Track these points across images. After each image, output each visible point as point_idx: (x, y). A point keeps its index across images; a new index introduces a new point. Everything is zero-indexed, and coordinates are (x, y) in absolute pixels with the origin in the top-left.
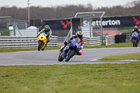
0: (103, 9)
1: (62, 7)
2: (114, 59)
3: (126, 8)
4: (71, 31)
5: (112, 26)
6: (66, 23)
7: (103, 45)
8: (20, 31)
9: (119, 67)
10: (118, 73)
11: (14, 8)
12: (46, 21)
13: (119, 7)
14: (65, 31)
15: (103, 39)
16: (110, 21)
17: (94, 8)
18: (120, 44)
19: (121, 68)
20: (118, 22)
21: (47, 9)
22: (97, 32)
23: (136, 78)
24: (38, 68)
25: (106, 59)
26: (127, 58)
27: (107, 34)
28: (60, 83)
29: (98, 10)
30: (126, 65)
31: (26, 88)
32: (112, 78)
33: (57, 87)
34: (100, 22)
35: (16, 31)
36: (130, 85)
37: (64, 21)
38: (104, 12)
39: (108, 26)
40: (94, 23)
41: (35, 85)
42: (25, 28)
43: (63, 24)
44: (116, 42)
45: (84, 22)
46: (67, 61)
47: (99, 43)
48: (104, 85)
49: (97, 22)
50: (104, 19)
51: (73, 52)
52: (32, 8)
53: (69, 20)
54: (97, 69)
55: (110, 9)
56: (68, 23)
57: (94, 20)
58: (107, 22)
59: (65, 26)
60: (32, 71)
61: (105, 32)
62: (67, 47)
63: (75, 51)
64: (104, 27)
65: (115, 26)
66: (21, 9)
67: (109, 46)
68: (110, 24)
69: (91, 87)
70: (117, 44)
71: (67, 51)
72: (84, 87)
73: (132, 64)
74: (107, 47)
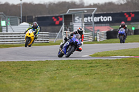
0: (95, 5)
1: (54, 4)
2: (105, 55)
3: (118, 5)
4: (63, 27)
5: (104, 22)
6: (58, 19)
7: (95, 41)
8: (13, 27)
9: (110, 63)
10: (109, 69)
11: (7, 4)
12: (38, 18)
13: (110, 4)
14: (57, 27)
15: (95, 35)
16: (101, 17)
17: (86, 5)
18: (111, 40)
19: (112, 64)
20: (109, 18)
21: (40, 5)
22: (88, 28)
23: (127, 74)
24: (30, 64)
25: (97, 55)
26: (118, 54)
27: (99, 31)
28: (52, 78)
29: (90, 6)
30: (117, 61)
31: (18, 84)
32: (103, 74)
33: (49, 83)
34: (92, 18)
35: (9, 27)
36: (121, 80)
37: (57, 17)
38: (96, 9)
39: (100, 23)
40: (85, 20)
41: (27, 81)
42: (17, 25)
43: (55, 20)
44: (108, 38)
45: (76, 18)
46: (67, 57)
47: (91, 39)
48: (95, 80)
49: (89, 18)
50: (96, 15)
51: (73, 48)
52: (25, 4)
53: (61, 16)
54: (89, 65)
55: (102, 5)
56: (60, 19)
57: (86, 16)
58: (99, 18)
59: (57, 22)
60: (24, 67)
61: (96, 28)
62: (68, 43)
63: (75, 46)
64: (95, 23)
65: (107, 22)
66: (13, 6)
67: (100, 42)
68: (102, 20)
69: (83, 82)
70: (109, 40)
71: (67, 47)
72: (75, 83)
73: (123, 60)
74: (98, 43)
